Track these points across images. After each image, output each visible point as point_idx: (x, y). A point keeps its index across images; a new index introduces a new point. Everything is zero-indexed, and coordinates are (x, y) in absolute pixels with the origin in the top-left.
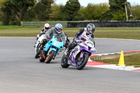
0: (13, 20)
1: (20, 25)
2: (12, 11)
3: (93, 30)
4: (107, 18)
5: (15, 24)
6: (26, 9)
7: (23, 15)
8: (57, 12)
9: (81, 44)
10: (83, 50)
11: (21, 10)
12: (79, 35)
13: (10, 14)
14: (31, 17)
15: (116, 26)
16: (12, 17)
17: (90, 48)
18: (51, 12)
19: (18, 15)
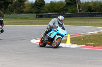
1: (3, 17)
4: (64, 11)
8: (29, 8)
11: (4, 7)
15: (70, 17)
19: (2, 10)
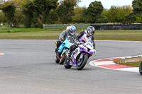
0: (35, 23)
1: (42, 28)
2: (34, 13)
3: (93, 32)
4: (130, 21)
5: (37, 27)
6: (48, 11)
7: (45, 17)
8: (80, 15)
9: (81, 46)
10: (83, 52)
11: (43, 13)
12: (79, 37)
13: (32, 17)
14: (53, 20)
16: (34, 20)
17: (89, 50)
18: (74, 15)
19: (41, 18)
